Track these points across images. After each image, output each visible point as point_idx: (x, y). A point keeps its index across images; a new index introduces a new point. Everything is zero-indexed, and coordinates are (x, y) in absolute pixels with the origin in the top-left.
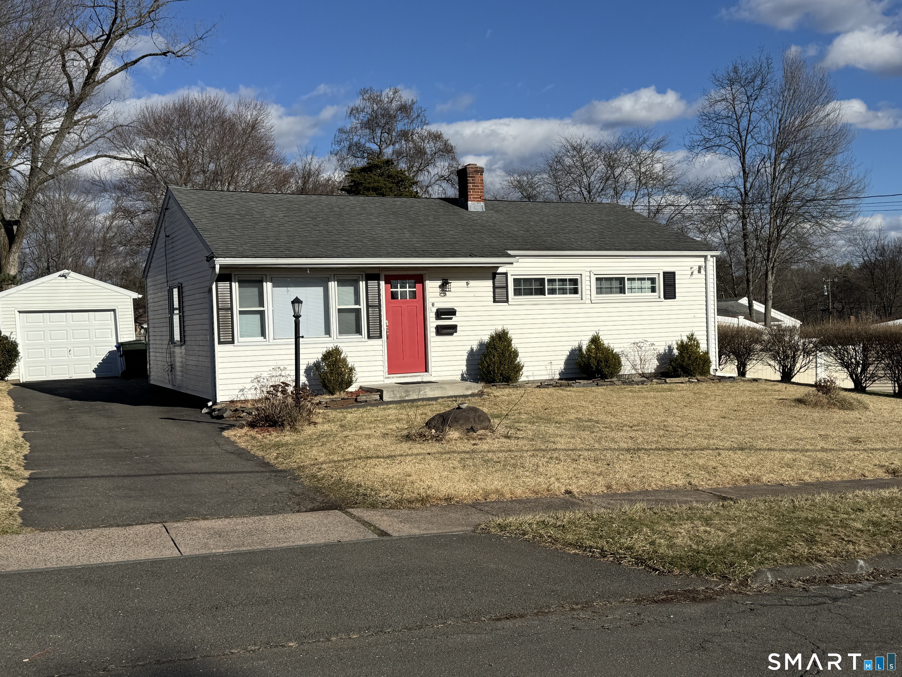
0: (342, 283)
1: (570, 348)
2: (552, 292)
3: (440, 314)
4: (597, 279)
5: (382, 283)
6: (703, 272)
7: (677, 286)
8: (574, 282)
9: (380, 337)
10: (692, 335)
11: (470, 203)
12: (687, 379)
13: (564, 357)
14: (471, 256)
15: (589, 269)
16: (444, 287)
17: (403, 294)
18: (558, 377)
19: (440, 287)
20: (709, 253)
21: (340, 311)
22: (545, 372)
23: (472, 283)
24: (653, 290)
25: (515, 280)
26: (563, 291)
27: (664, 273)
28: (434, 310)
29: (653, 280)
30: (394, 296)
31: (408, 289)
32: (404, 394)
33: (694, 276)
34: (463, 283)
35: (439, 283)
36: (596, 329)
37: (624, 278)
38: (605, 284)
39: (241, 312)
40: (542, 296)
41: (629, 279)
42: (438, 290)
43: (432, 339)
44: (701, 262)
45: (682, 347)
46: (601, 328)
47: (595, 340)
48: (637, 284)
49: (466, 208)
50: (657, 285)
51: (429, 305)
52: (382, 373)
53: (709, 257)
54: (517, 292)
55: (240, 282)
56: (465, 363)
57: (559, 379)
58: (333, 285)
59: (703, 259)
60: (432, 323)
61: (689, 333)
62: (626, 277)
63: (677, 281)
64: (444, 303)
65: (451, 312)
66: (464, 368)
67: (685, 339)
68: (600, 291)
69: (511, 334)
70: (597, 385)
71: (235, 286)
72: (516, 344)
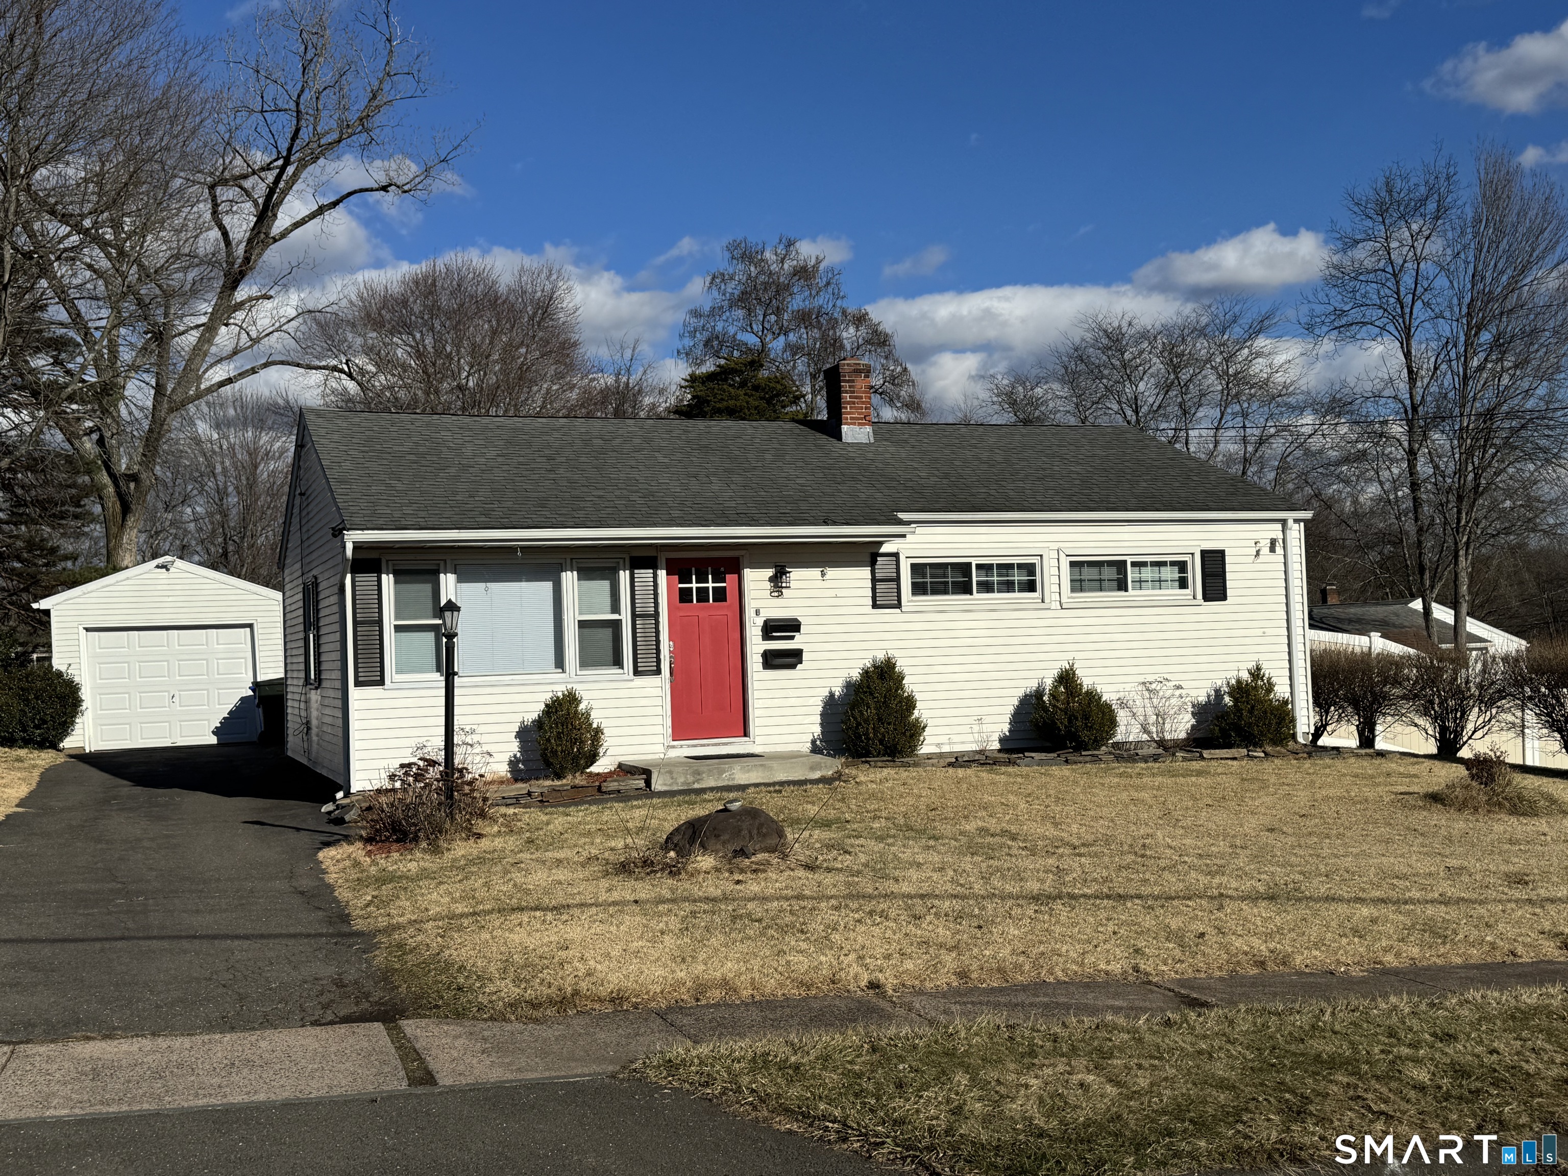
0: (586, 573)
1: (1021, 693)
2: (986, 587)
3: (771, 629)
4: (1072, 564)
5: (662, 574)
6: (1279, 550)
7: (1228, 576)
8: (1030, 569)
9: (658, 672)
10: (1259, 669)
11: (845, 428)
12: (1244, 751)
13: (1011, 709)
14: (826, 523)
15: (1055, 546)
16: (778, 582)
17: (703, 595)
18: (996, 746)
19: (771, 579)
20: (1290, 515)
21: (582, 624)
22: (970, 738)
23: (831, 573)
24: (1183, 583)
25: (913, 566)
26: (1008, 587)
27: (1204, 553)
28: (760, 622)
29: (1182, 566)
30: (685, 596)
31: (710, 585)
32: (691, 779)
33: (1261, 558)
34: (815, 572)
35: (770, 572)
36: (1070, 656)
37: (1125, 562)
38: (1088, 573)
39: (398, 629)
40: (968, 597)
41: (1134, 564)
42: (768, 585)
43: (756, 676)
44: (1275, 530)
45: (1240, 690)
46: (1078, 655)
47: (1067, 678)
48: (1148, 573)
49: (838, 436)
50: (1190, 575)
51: (749, 613)
52: (660, 739)
53: (1290, 522)
54: (919, 589)
55: (397, 573)
56: (818, 719)
57: (999, 751)
58: (569, 579)
59: (1279, 526)
60: (756, 646)
61: (1251, 665)
62: (1129, 560)
63: (1228, 568)
64: (778, 610)
65: (792, 626)
66: (817, 730)
67: (1245, 676)
68: (1078, 585)
69: (901, 665)
70: (1067, 761)
71: (387, 581)
72: (911, 684)
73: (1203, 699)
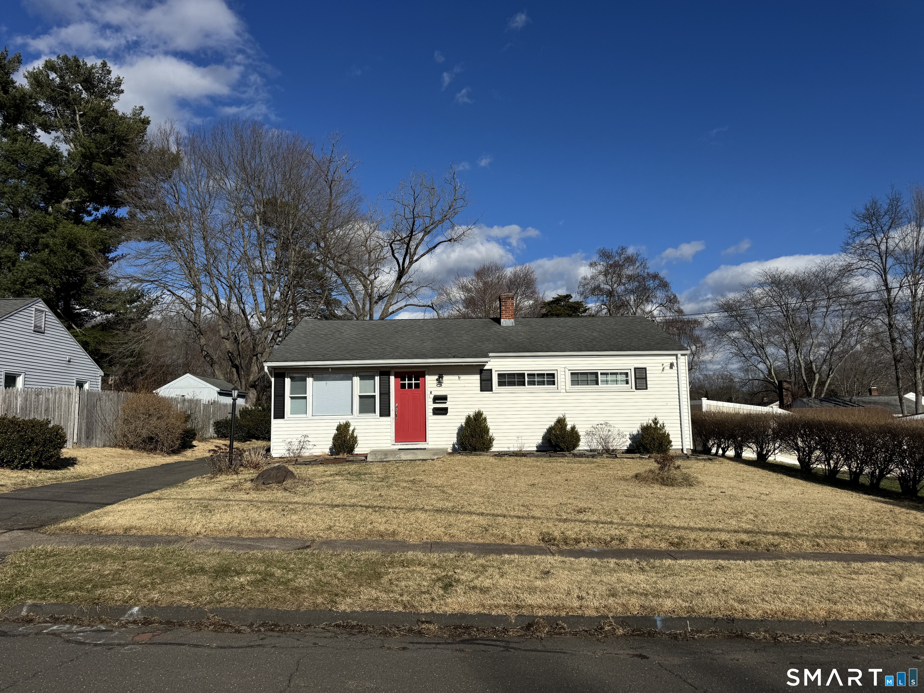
0: (362, 378)
1: (547, 427)
2: (532, 383)
3: (438, 399)
4: (572, 374)
5: (392, 378)
6: (675, 368)
7: (648, 379)
8: (553, 375)
9: (389, 415)
10: (656, 419)
11: (502, 320)
12: (638, 455)
13: (542, 434)
15: (564, 366)
16: (440, 381)
17: (410, 386)
18: (535, 449)
19: (437, 380)
20: (679, 353)
21: (361, 397)
22: (516, 445)
23: (463, 377)
24: (627, 383)
25: (499, 375)
26: (542, 383)
27: (635, 369)
28: (432, 396)
29: (627, 374)
30: (403, 386)
31: (413, 382)
32: (383, 457)
33: (665, 371)
34: (456, 377)
35: (436, 377)
36: (563, 412)
37: (597, 373)
38: (580, 378)
39: (292, 398)
40: (523, 387)
41: (602, 374)
42: (436, 382)
43: (430, 418)
44: (673, 359)
45: (646, 429)
46: (566, 412)
47: (559, 419)
48: (610, 378)
49: (499, 323)
50: (629, 378)
51: (428, 393)
52: (389, 441)
53: (679, 356)
54: (501, 384)
55: (291, 378)
56: (456, 435)
57: (537, 451)
58: (356, 379)
59: (675, 357)
60: (430, 406)
61: (653, 418)
62: (599, 372)
63: (648, 375)
64: (440, 392)
65: (444, 398)
66: (455, 440)
67: (651, 422)
68: (574, 382)
69: (485, 414)
70: (550, 456)
71: (287, 380)
72: (490, 424)
73: (635, 433)
